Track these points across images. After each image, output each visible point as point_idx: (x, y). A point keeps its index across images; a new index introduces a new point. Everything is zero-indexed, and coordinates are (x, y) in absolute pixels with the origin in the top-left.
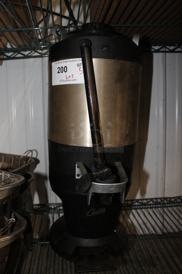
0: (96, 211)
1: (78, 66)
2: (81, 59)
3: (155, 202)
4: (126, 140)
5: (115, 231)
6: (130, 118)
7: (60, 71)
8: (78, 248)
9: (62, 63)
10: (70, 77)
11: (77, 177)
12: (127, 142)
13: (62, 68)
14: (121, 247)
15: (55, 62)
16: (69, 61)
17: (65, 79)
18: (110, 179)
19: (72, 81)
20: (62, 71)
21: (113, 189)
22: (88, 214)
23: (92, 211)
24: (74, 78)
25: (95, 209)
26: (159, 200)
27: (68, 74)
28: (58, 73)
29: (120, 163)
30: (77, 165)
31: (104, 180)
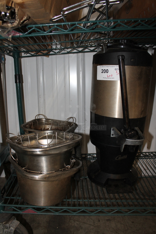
0: (121, 157)
1: (116, 69)
2: (118, 66)
3: (144, 155)
4: (141, 114)
5: (131, 170)
6: (144, 101)
7: (103, 72)
8: (108, 180)
9: (105, 67)
10: (110, 76)
11: (112, 136)
12: (142, 115)
13: (105, 70)
14: (135, 180)
15: (100, 66)
16: (110, 66)
17: (107, 77)
18: (135, 137)
19: (111, 79)
20: (105, 72)
21: (137, 143)
22: (116, 159)
23: (119, 157)
24: (113, 77)
25: (121, 156)
26: (148, 154)
27: (109, 74)
28: (102, 73)
29: (138, 128)
30: (112, 129)
31: (131, 138)
